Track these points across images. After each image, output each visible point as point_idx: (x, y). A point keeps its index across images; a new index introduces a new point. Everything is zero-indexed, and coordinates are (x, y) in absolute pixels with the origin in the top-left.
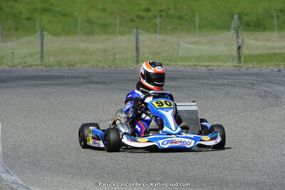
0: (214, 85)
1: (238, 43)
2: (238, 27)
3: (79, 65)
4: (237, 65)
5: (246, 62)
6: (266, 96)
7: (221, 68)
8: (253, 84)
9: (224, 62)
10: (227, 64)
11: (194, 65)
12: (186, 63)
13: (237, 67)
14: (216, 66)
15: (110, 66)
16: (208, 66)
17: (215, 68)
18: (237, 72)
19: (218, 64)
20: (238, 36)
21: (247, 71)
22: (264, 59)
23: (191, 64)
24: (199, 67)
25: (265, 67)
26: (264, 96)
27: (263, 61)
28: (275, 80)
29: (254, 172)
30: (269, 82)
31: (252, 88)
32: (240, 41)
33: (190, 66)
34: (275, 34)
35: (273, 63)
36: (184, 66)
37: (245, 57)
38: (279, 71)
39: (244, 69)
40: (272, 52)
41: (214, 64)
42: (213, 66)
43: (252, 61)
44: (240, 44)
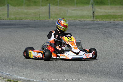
0: (83, 28)
1: (93, 10)
2: (93, 3)
3: (24, 19)
4: (93, 20)
5: (96, 18)
6: (105, 33)
7: (86, 21)
8: (99, 28)
9: (87, 18)
10: (88, 19)
11: (74, 20)
12: (71, 19)
13: (92, 20)
14: (84, 20)
15: (37, 20)
16: (80, 20)
17: (83, 21)
18: (93, 23)
19: (84, 19)
20: (93, 7)
21: (97, 23)
22: (104, 17)
23: (73, 19)
24: (76, 21)
25: (104, 21)
26: (104, 33)
27: (104, 18)
28: (109, 26)
29: (100, 66)
30: (106, 27)
31: (99, 30)
32: (94, 9)
33: (72, 20)
34: (109, 7)
35: (108, 19)
36: (70, 20)
37: (96, 16)
38: (111, 22)
39: (96, 22)
40: (108, 14)
41: (83, 19)
42: (82, 20)
43: (99, 18)
44: (94, 11)
